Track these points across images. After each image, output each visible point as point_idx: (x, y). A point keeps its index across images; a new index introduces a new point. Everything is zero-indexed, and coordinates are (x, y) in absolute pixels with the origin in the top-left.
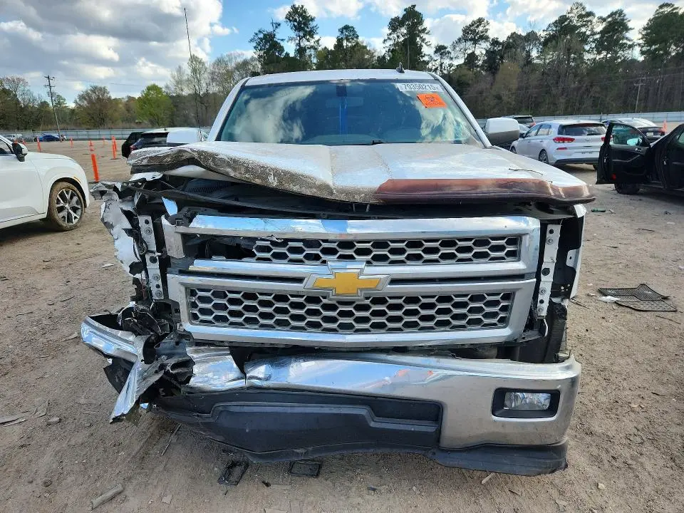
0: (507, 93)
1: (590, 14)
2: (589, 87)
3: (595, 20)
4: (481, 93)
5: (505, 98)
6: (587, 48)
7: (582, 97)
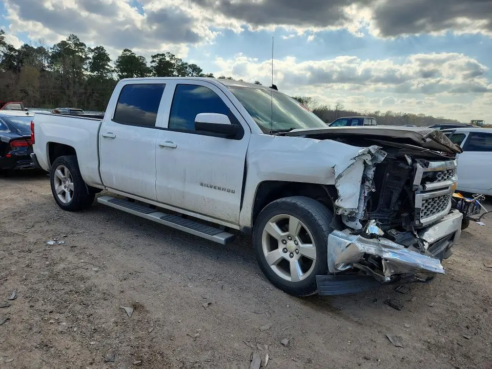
0: (32, 89)
1: (82, 44)
2: (91, 93)
3: (86, 49)
4: (8, 86)
5: (30, 93)
6: (85, 67)
7: (88, 99)
